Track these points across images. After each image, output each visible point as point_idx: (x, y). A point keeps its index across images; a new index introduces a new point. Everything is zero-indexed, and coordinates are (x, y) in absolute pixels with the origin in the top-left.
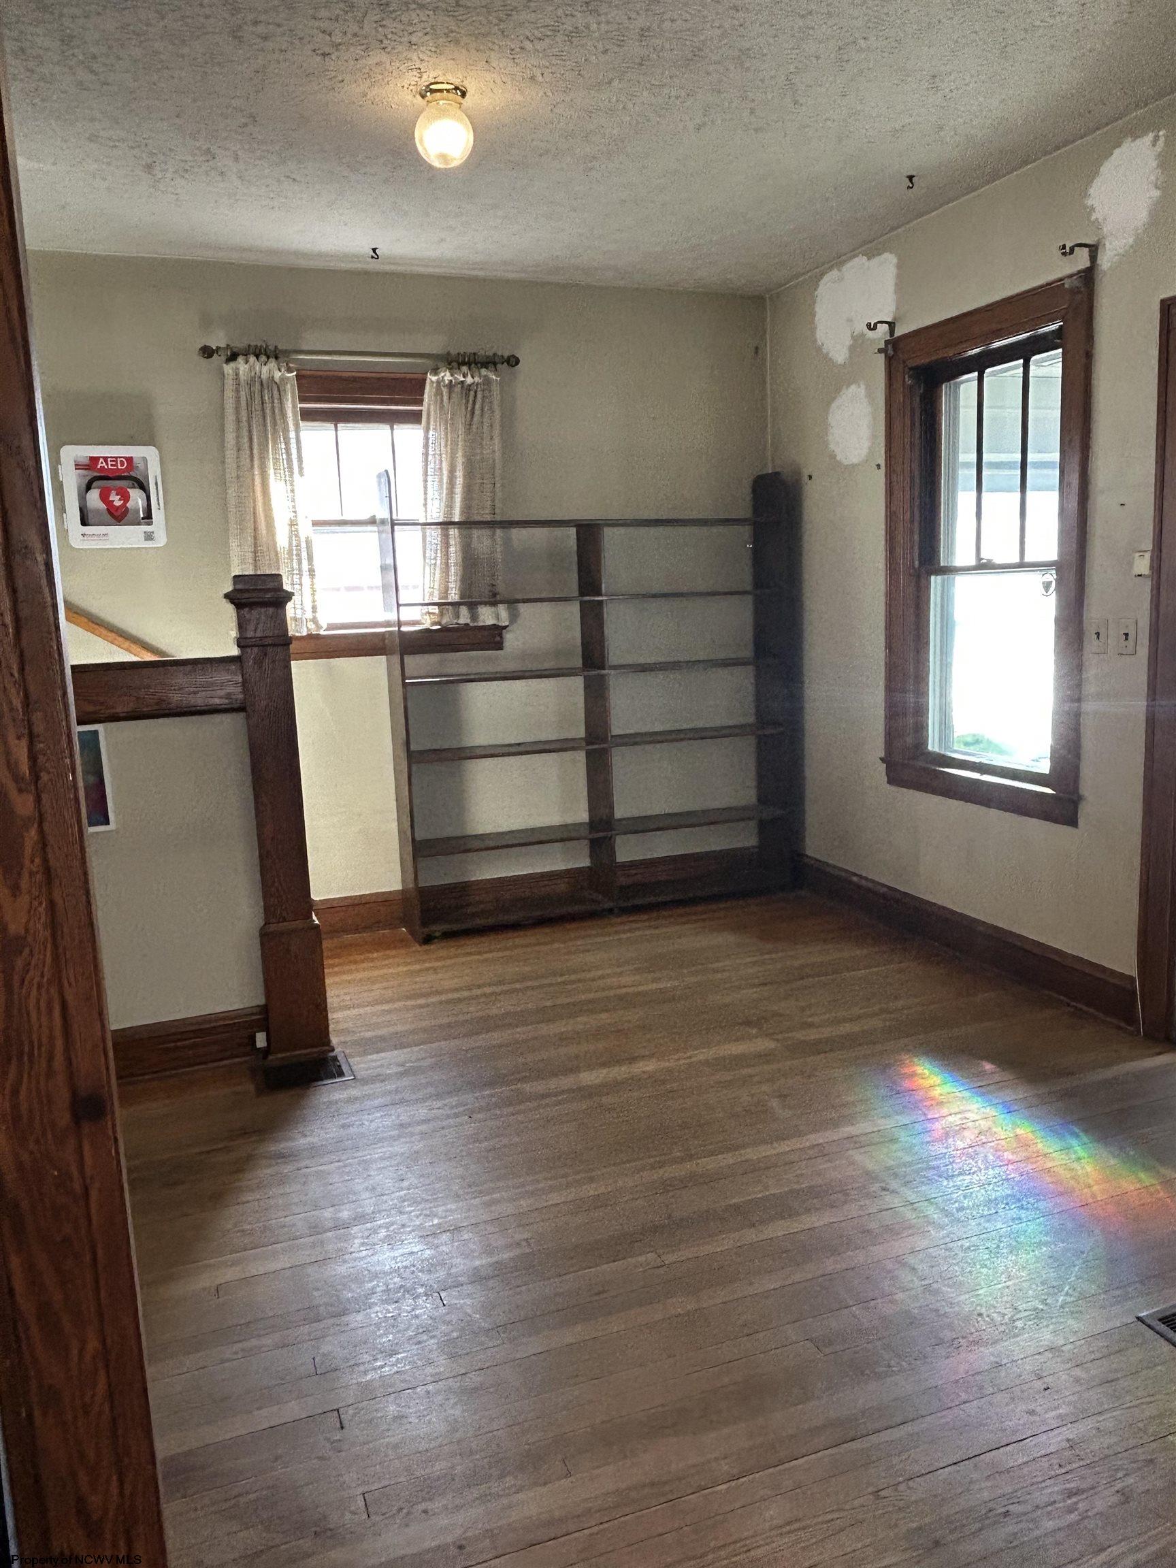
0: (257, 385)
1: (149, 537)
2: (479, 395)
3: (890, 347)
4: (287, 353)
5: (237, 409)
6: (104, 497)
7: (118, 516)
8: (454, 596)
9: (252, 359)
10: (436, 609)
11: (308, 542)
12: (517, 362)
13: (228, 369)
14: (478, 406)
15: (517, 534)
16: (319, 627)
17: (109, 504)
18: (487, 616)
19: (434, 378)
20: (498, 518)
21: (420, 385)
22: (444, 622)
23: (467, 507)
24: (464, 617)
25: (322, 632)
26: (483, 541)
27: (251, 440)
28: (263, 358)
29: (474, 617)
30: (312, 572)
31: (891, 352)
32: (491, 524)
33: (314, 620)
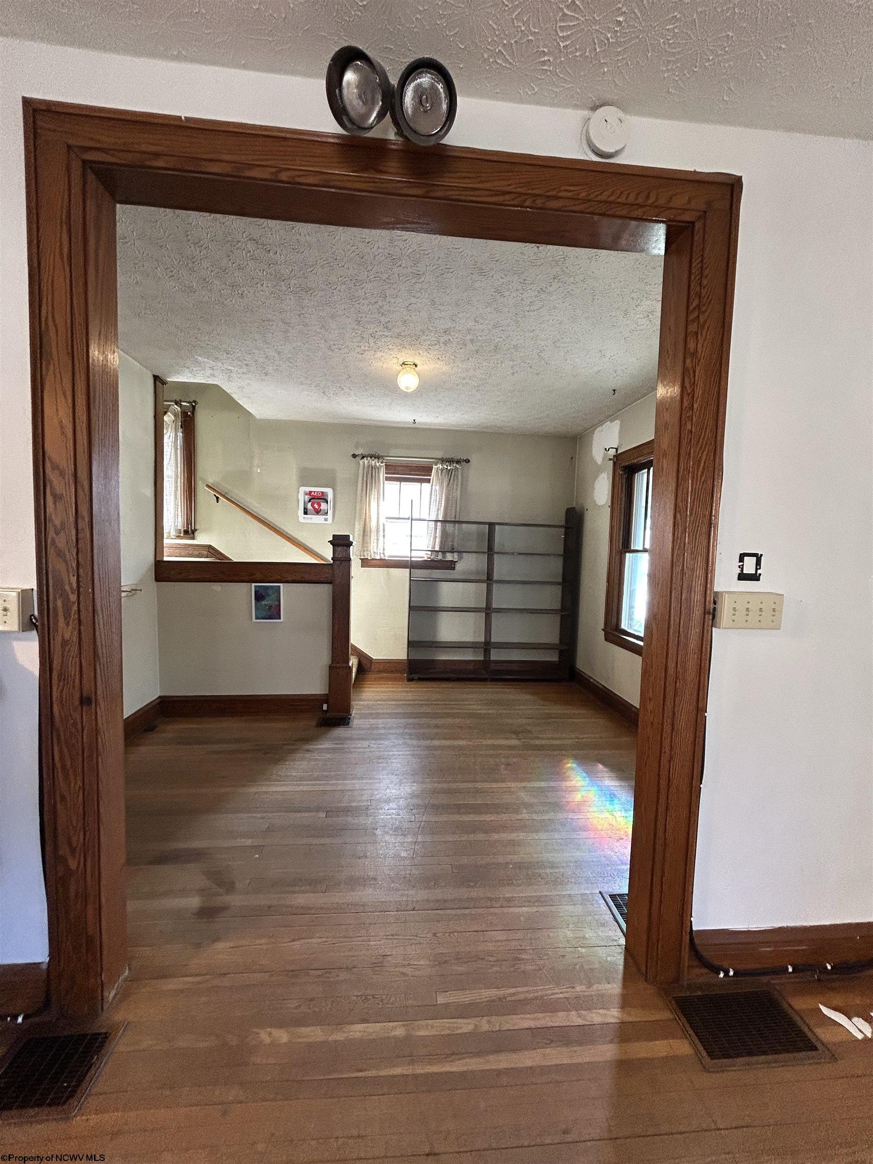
0: (371, 467)
1: (326, 520)
2: (453, 473)
3: (615, 458)
4: (382, 457)
5: (363, 476)
6: (312, 505)
7: (318, 512)
8: (437, 548)
9: (369, 458)
10: (430, 553)
11: (384, 525)
12: (469, 461)
13: (361, 462)
14: (452, 477)
15: (464, 526)
16: (385, 556)
17: (314, 508)
18: (449, 557)
19: (436, 467)
20: (457, 520)
21: (431, 469)
22: (432, 557)
23: (445, 514)
24: (440, 557)
25: (386, 558)
26: (450, 528)
27: (367, 488)
28: (373, 458)
29: (444, 557)
30: (384, 536)
31: (615, 460)
32: (455, 522)
33: (384, 554)
